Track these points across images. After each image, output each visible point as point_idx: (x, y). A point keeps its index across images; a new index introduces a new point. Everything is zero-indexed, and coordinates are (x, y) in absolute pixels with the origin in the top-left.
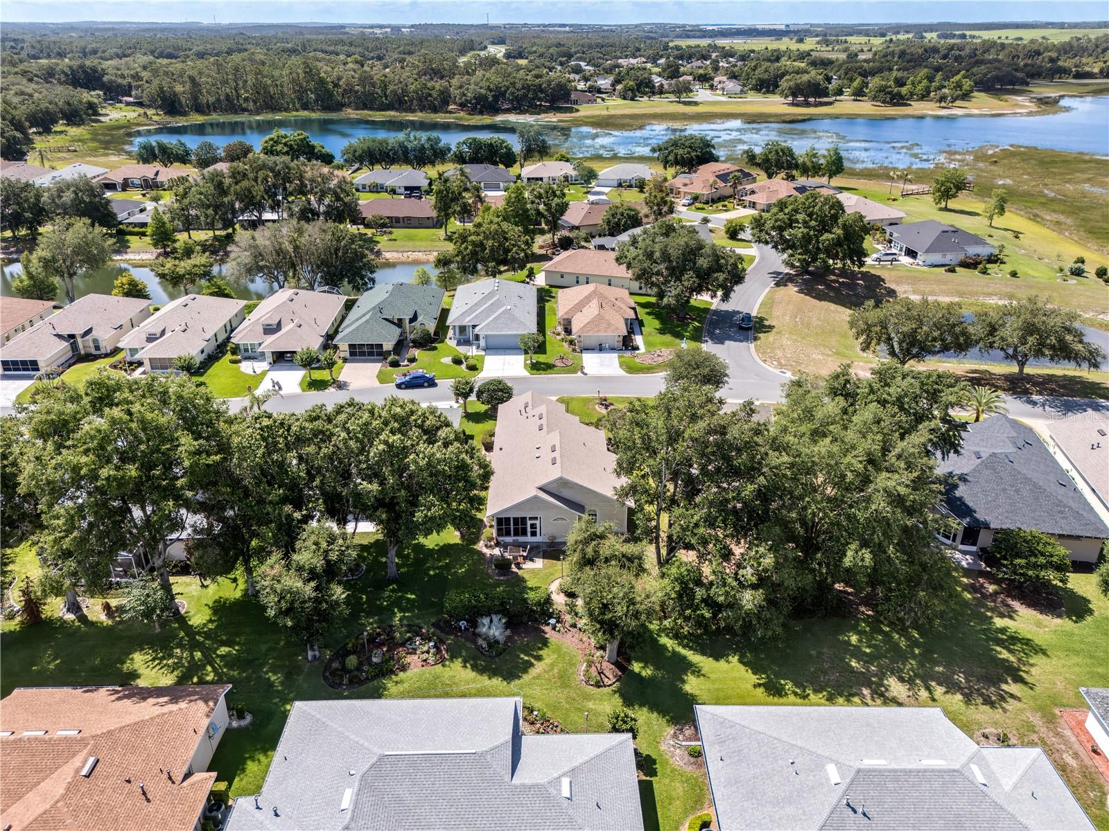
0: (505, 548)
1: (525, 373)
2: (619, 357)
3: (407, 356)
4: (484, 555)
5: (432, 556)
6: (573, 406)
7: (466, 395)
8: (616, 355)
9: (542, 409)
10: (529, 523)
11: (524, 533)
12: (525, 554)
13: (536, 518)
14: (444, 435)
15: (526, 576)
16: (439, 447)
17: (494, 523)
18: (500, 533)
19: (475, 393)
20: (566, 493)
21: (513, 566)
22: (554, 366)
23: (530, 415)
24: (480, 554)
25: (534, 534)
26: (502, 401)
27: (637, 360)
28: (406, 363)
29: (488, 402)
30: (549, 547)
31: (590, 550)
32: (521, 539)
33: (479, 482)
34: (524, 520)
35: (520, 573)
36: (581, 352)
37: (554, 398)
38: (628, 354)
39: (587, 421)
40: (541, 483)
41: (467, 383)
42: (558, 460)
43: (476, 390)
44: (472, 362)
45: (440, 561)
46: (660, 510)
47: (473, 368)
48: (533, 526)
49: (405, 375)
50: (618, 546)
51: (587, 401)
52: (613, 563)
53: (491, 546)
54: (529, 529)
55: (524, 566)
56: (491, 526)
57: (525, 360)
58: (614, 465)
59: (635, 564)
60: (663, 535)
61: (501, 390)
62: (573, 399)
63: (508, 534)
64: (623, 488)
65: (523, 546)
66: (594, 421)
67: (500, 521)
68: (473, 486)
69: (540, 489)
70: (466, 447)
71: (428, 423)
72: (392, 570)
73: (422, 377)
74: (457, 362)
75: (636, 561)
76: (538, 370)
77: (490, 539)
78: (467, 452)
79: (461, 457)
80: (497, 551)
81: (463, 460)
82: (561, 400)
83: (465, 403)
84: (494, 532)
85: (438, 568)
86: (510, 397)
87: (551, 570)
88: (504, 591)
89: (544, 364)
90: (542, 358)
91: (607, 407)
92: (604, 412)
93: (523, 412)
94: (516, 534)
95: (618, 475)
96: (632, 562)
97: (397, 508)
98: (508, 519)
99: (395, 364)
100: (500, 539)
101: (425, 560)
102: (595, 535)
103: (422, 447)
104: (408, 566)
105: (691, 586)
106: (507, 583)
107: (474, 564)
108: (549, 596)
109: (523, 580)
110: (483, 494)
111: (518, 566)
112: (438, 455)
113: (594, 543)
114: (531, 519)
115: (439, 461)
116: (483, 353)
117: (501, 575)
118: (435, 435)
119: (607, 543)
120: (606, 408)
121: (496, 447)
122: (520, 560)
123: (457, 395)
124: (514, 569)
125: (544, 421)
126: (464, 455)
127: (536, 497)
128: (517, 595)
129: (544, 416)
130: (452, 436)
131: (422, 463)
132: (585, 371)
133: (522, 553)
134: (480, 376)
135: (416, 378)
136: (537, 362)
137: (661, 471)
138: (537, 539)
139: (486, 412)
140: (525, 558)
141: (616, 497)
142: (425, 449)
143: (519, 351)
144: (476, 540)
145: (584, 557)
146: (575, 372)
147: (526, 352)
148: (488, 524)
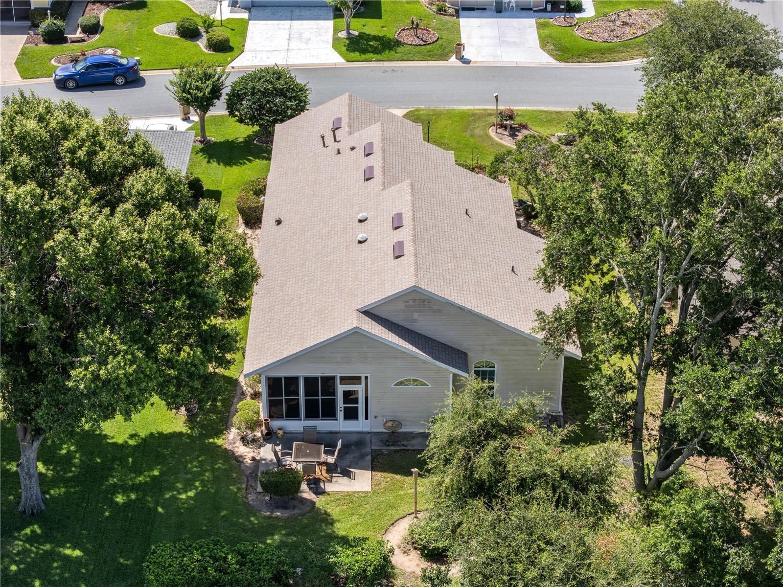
0: (287, 445)
1: (335, 58)
2: (540, 26)
3: (81, 20)
4: (239, 459)
5: (123, 460)
6: (440, 128)
7: (204, 104)
8: (532, 21)
9: (372, 133)
10: (340, 389)
11: (329, 412)
12: (331, 460)
13: (356, 380)
14: (139, 186)
15: (334, 511)
16: (126, 213)
17: (262, 388)
18: (274, 410)
19: (224, 97)
20: (424, 324)
21: (304, 486)
22: (398, 43)
23: (344, 146)
24: (230, 456)
25: (351, 414)
26: (283, 116)
27: (578, 33)
28: (79, 34)
29: (253, 120)
30: (386, 443)
31: (483, 462)
32: (323, 425)
33: (222, 296)
34: (328, 382)
35: (320, 502)
36: (457, 14)
37: (400, 112)
38: (558, 20)
39: (472, 163)
40: (370, 299)
41: (207, 76)
42: (408, 249)
43: (226, 91)
44: (219, 33)
45: (140, 473)
46: (646, 367)
47: (222, 47)
48: (349, 397)
49: (75, 61)
50: (551, 453)
51: (470, 119)
52: (539, 492)
53: (254, 441)
54: (340, 404)
55: (329, 487)
56: (256, 396)
57: (336, 30)
58: (539, 261)
59: (592, 494)
60: (653, 425)
61: (282, 93)
62: (438, 115)
63: (293, 413)
64: (559, 316)
65: (328, 441)
66: (487, 161)
67: (274, 385)
68: (209, 307)
69: (367, 313)
70: (194, 215)
71: (102, 156)
72: (31, 492)
73: (112, 64)
74: (189, 33)
75: (593, 487)
76: (363, 51)
77: (253, 425)
78: (195, 227)
79: (178, 240)
80: (267, 452)
81: (183, 245)
82: (413, 117)
83: (202, 120)
84: (262, 407)
85: (135, 488)
86: (301, 108)
87: (390, 497)
88: (282, 545)
89: (376, 38)
90: (371, 27)
91: (513, 132)
92: (509, 143)
93: (329, 140)
94: (312, 413)
95: (549, 284)
96: (584, 490)
97: (32, 355)
98: (292, 382)
99: (55, 37)
100: (276, 424)
101: (106, 470)
102: (496, 425)
103: (84, 212)
104: (66, 482)
105: (718, 543)
106: (290, 525)
107: (216, 479)
108: (386, 559)
109: (326, 519)
110: (233, 325)
111: (316, 486)
112: (124, 234)
113: (493, 444)
114: (345, 380)
115: (125, 248)
116: (245, 16)
117: (278, 507)
118: (119, 186)
119: (525, 445)
120: (513, 135)
121: (268, 218)
122: (320, 472)
123: (186, 102)
124: (306, 492)
125: (376, 161)
126: (186, 235)
127: (356, 333)
128: (312, 556)
129: (377, 148)
130: (159, 190)
131: (86, 251)
132: (466, 54)
133: (323, 457)
134: (237, 63)
135: (98, 66)
136: (362, 36)
137: (652, 275)
138: (360, 425)
139: (249, 140)
140: (331, 469)
141: (541, 335)
142: (93, 217)
143: (323, 11)
144: (222, 425)
145: (469, 477)
146: (444, 57)
147: (337, 13)
148: (249, 391)
